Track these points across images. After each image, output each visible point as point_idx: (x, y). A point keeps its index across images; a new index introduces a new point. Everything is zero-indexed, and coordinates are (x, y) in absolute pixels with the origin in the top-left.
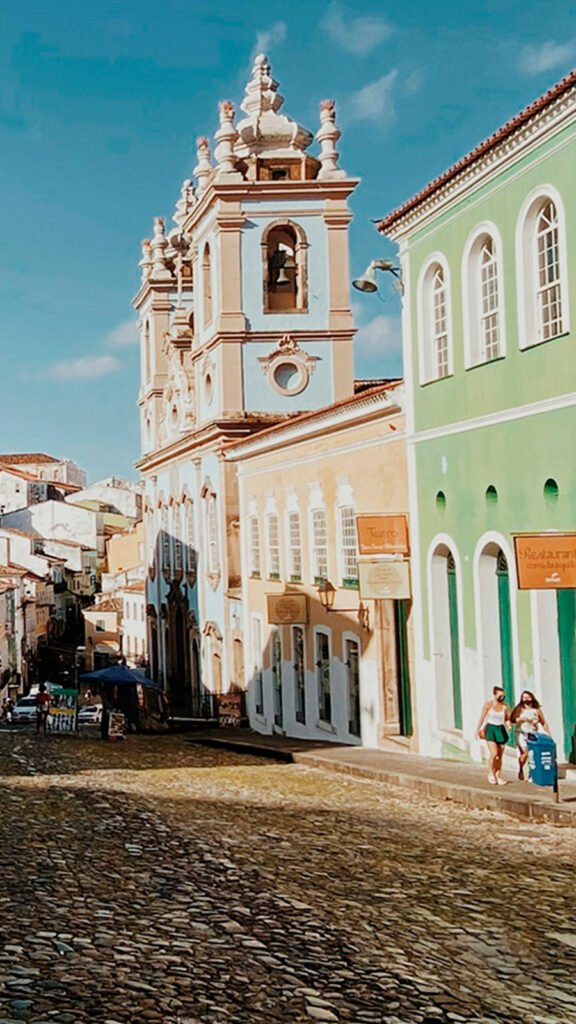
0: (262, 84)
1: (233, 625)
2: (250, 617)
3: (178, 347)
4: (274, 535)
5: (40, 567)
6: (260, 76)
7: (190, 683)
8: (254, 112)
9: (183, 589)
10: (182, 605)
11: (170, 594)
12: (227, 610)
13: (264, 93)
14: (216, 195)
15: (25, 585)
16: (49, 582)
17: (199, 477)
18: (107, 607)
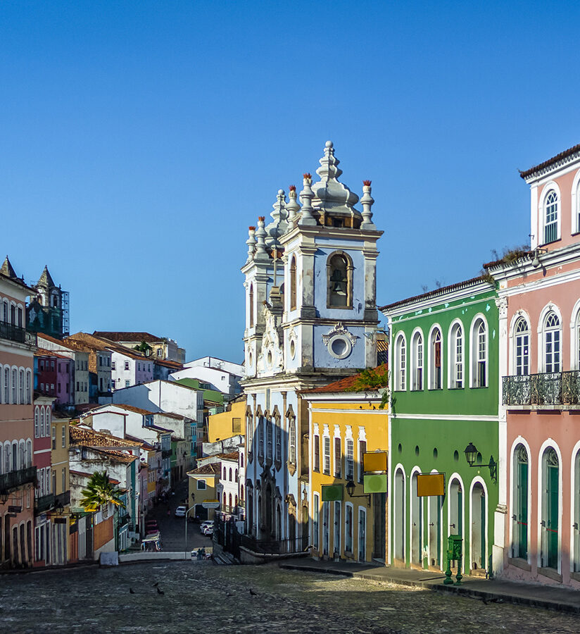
0: (329, 161)
1: (303, 498)
2: (312, 494)
3: (273, 314)
4: (327, 449)
5: (151, 437)
6: (328, 155)
7: (274, 532)
8: (325, 178)
9: (272, 472)
10: (271, 482)
11: (263, 473)
12: (299, 488)
13: (331, 166)
14: (300, 232)
15: (141, 454)
16: (158, 450)
17: (285, 403)
18: (206, 470)
